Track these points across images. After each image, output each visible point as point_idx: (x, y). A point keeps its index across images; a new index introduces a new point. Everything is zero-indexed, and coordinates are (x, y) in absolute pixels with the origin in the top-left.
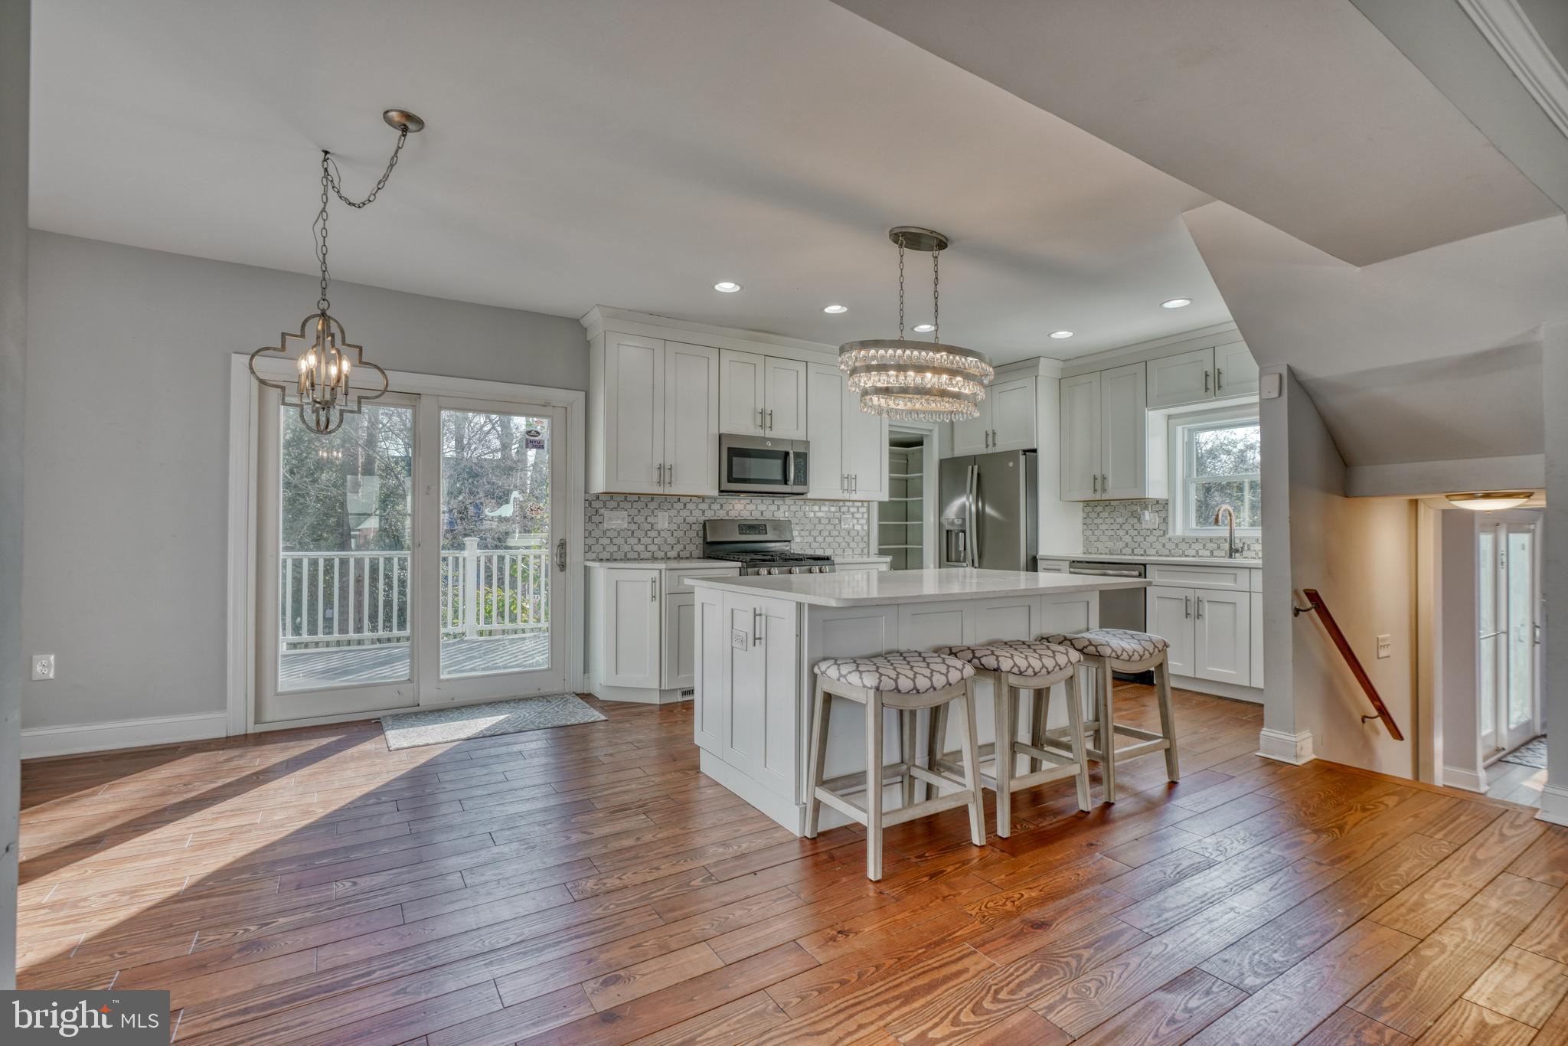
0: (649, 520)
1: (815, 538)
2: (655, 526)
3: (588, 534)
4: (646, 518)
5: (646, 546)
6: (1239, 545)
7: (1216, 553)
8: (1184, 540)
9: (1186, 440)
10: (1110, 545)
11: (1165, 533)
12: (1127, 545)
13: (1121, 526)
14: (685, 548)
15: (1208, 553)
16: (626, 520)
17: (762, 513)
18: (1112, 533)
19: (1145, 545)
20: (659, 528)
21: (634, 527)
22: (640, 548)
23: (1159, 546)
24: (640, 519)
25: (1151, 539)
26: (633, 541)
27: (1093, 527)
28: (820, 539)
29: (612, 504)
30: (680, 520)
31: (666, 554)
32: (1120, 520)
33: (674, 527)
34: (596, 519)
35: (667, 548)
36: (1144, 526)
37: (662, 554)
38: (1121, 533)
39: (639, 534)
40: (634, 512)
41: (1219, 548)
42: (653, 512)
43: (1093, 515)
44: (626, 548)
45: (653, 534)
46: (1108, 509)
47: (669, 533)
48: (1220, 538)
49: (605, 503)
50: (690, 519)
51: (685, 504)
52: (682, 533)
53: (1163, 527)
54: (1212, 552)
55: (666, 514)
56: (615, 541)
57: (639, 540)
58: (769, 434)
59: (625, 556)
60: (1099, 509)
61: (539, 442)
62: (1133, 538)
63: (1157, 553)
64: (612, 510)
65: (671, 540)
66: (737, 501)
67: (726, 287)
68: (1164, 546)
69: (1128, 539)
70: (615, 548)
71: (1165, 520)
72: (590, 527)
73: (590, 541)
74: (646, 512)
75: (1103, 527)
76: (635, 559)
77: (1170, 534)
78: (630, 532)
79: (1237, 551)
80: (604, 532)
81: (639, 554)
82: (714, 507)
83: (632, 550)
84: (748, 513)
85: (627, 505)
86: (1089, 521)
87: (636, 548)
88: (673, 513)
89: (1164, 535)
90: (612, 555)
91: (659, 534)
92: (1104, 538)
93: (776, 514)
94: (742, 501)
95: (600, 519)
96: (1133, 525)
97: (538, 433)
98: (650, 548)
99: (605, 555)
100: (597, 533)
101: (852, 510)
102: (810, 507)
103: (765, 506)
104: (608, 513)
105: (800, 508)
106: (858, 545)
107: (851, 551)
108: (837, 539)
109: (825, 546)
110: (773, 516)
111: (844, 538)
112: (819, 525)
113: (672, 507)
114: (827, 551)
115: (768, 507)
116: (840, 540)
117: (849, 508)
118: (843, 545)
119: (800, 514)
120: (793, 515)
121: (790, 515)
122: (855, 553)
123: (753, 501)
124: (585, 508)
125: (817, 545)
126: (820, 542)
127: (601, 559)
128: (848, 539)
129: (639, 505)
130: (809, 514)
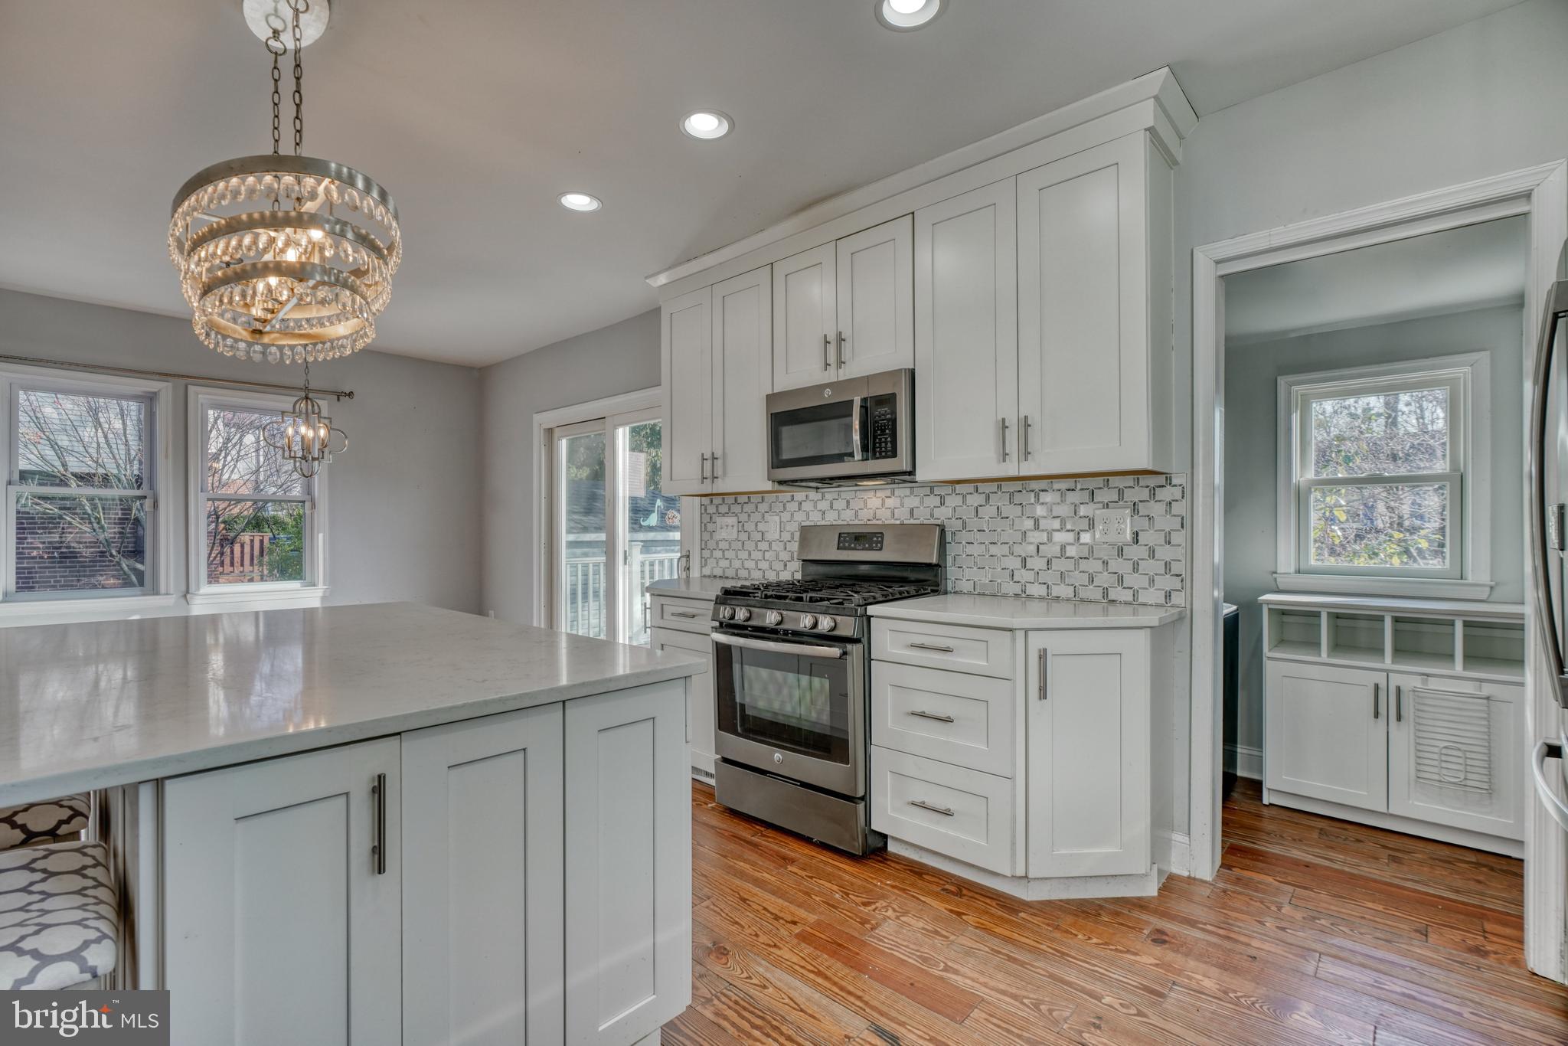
0: (761, 527)
1: (1024, 561)
2: (765, 535)
3: (704, 545)
4: (757, 525)
5: (757, 563)
16: (736, 530)
21: (744, 536)
22: (751, 564)
24: (750, 527)
26: (743, 555)
28: (1038, 563)
29: (724, 508)
31: (777, 574)
33: (785, 536)
34: (710, 527)
35: (781, 566)
39: (750, 545)
40: (744, 518)
42: (763, 517)
44: (737, 564)
45: (763, 546)
47: (781, 545)
49: (717, 506)
51: (800, 504)
52: (796, 546)
55: (778, 519)
56: (727, 554)
57: (750, 554)
58: (845, 374)
59: (737, 575)
64: (723, 515)
65: (784, 555)
67: (578, 202)
70: (727, 563)
72: (706, 536)
73: (706, 553)
74: (756, 517)
78: (740, 543)
80: (717, 543)
81: (749, 572)
82: (837, 505)
83: (743, 567)
84: (889, 513)
85: (736, 509)
87: (746, 564)
88: (786, 516)
90: (724, 571)
91: (770, 545)
93: (937, 512)
94: (880, 494)
95: (714, 527)
98: (760, 565)
99: (718, 571)
100: (711, 544)
101: (1131, 495)
102: (1011, 495)
103: (917, 500)
104: (719, 520)
105: (988, 498)
106: (1152, 581)
107: (1127, 596)
108: (1083, 564)
109: (1048, 577)
110: (932, 515)
111: (1105, 563)
112: (1036, 534)
113: (785, 508)
114: (1056, 591)
115: (922, 502)
116: (1094, 566)
117: (1121, 492)
118: (1104, 579)
119: (989, 511)
120: (973, 513)
121: (967, 513)
122: (1141, 600)
123: (897, 492)
124: (701, 514)
125: (1029, 576)
126: (1036, 569)
127: (715, 576)
128: (1117, 565)
129: (749, 508)
130: (1008, 510)
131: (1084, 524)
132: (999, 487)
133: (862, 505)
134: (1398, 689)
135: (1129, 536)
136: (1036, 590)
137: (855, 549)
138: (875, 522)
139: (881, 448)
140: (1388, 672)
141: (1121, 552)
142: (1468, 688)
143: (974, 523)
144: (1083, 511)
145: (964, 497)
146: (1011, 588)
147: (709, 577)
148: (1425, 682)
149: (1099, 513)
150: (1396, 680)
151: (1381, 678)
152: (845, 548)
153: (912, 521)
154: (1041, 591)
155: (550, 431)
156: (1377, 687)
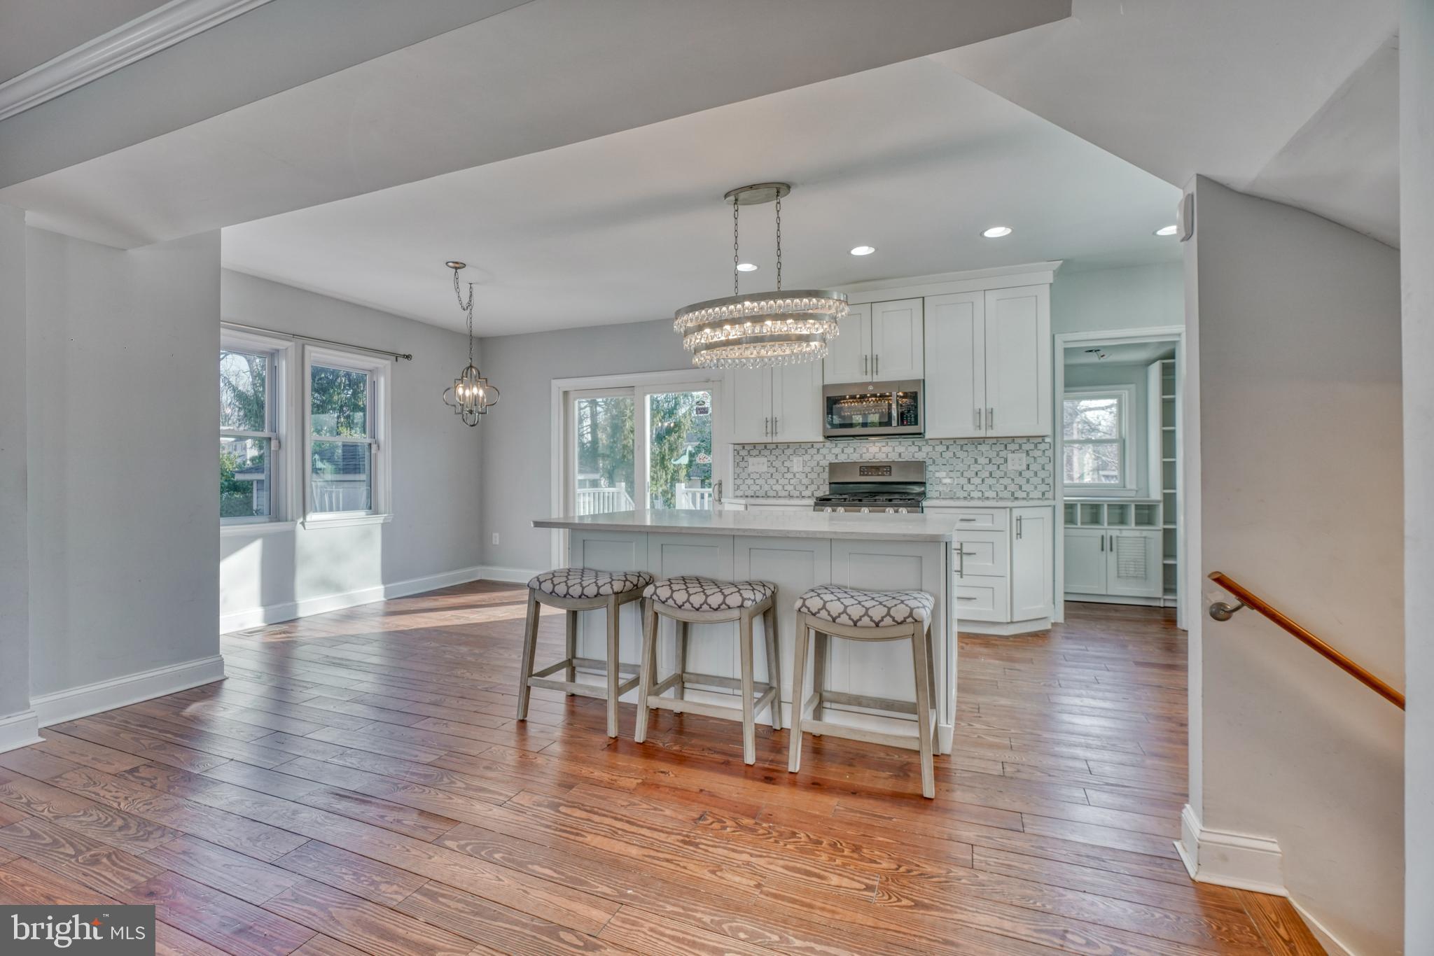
0: (786, 464)
1: (969, 480)
2: (791, 470)
3: (737, 476)
4: (783, 463)
5: (783, 487)
14: (818, 488)
16: (766, 466)
17: (900, 455)
20: (795, 469)
21: (772, 470)
22: (778, 487)
24: (778, 464)
26: (772, 482)
29: (755, 452)
30: (814, 463)
31: (801, 493)
33: (808, 469)
34: (743, 464)
35: (802, 488)
37: (797, 493)
39: (777, 476)
40: (772, 458)
42: (789, 458)
44: (766, 488)
45: (789, 476)
47: (804, 475)
49: (749, 451)
50: (822, 463)
51: (818, 450)
52: (815, 475)
55: (801, 459)
56: (757, 482)
57: (777, 481)
58: (876, 379)
59: (766, 494)
61: (704, 409)
64: (755, 457)
65: (805, 481)
66: (871, 444)
67: (747, 267)
70: (758, 487)
72: (739, 470)
73: (739, 482)
74: (783, 457)
76: (774, 497)
78: (769, 475)
80: (749, 475)
81: (777, 493)
83: (772, 489)
84: (884, 456)
85: (767, 452)
87: (774, 488)
88: (807, 457)
90: (755, 492)
91: (794, 475)
93: (916, 455)
94: (877, 444)
95: (746, 464)
97: (704, 402)
98: (786, 488)
99: (750, 493)
100: (744, 475)
101: (1025, 447)
102: (962, 446)
103: (904, 448)
104: (751, 460)
105: (948, 448)
106: (1036, 487)
107: (1024, 495)
108: (1001, 481)
109: (983, 488)
110: (913, 457)
111: (1013, 480)
112: (976, 465)
113: (806, 453)
114: (987, 494)
115: (907, 449)
116: (1006, 481)
117: (1020, 446)
118: (1012, 487)
119: (948, 455)
120: (939, 455)
121: (935, 455)
122: (1030, 497)
123: (890, 444)
124: (734, 456)
125: (972, 487)
126: (976, 484)
127: (747, 496)
128: (1019, 480)
129: (776, 452)
130: (960, 454)
131: (1002, 461)
132: (955, 442)
133: (865, 450)
134: (1111, 537)
135: (1024, 467)
136: (976, 494)
137: (872, 475)
138: (874, 460)
139: (907, 420)
140: (1106, 529)
141: (1020, 474)
142: (1137, 534)
143: (940, 461)
144: (1002, 454)
145: (934, 447)
146: (962, 494)
147: (741, 497)
148: (1121, 533)
149: (1010, 456)
150: (1110, 533)
151: (1103, 532)
152: (863, 475)
153: (900, 460)
154: (980, 494)
155: (566, 393)
156: (1103, 537)
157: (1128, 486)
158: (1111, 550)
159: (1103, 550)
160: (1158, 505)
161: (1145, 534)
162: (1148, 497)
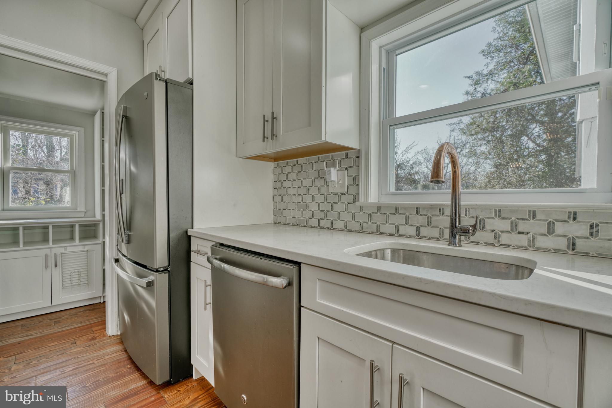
6: (466, 222)
7: (424, 231)
8: (379, 209)
9: (384, 65)
10: (297, 214)
11: (355, 198)
12: (313, 215)
13: (308, 189)
15: (412, 231)
18: (299, 199)
19: (333, 216)
23: (347, 217)
25: (340, 207)
27: (282, 191)
32: (307, 183)
36: (331, 190)
38: (308, 199)
41: (429, 223)
43: (282, 177)
46: (296, 169)
48: (432, 207)
53: (353, 190)
54: (418, 229)
60: (287, 170)
62: (319, 205)
63: (346, 227)
68: (354, 217)
69: (314, 207)
71: (356, 180)
75: (291, 192)
77: (362, 200)
79: (465, 231)
86: (279, 185)
89: (354, 201)
92: (291, 206)
96: (319, 189)
134: (55, 254)
140: (51, 248)
142: (81, 249)
148: (65, 250)
150: (54, 251)
151: (48, 252)
156: (46, 255)
157: (78, 209)
158: (56, 266)
159: (46, 267)
160: (100, 224)
161: (87, 248)
162: (95, 217)
